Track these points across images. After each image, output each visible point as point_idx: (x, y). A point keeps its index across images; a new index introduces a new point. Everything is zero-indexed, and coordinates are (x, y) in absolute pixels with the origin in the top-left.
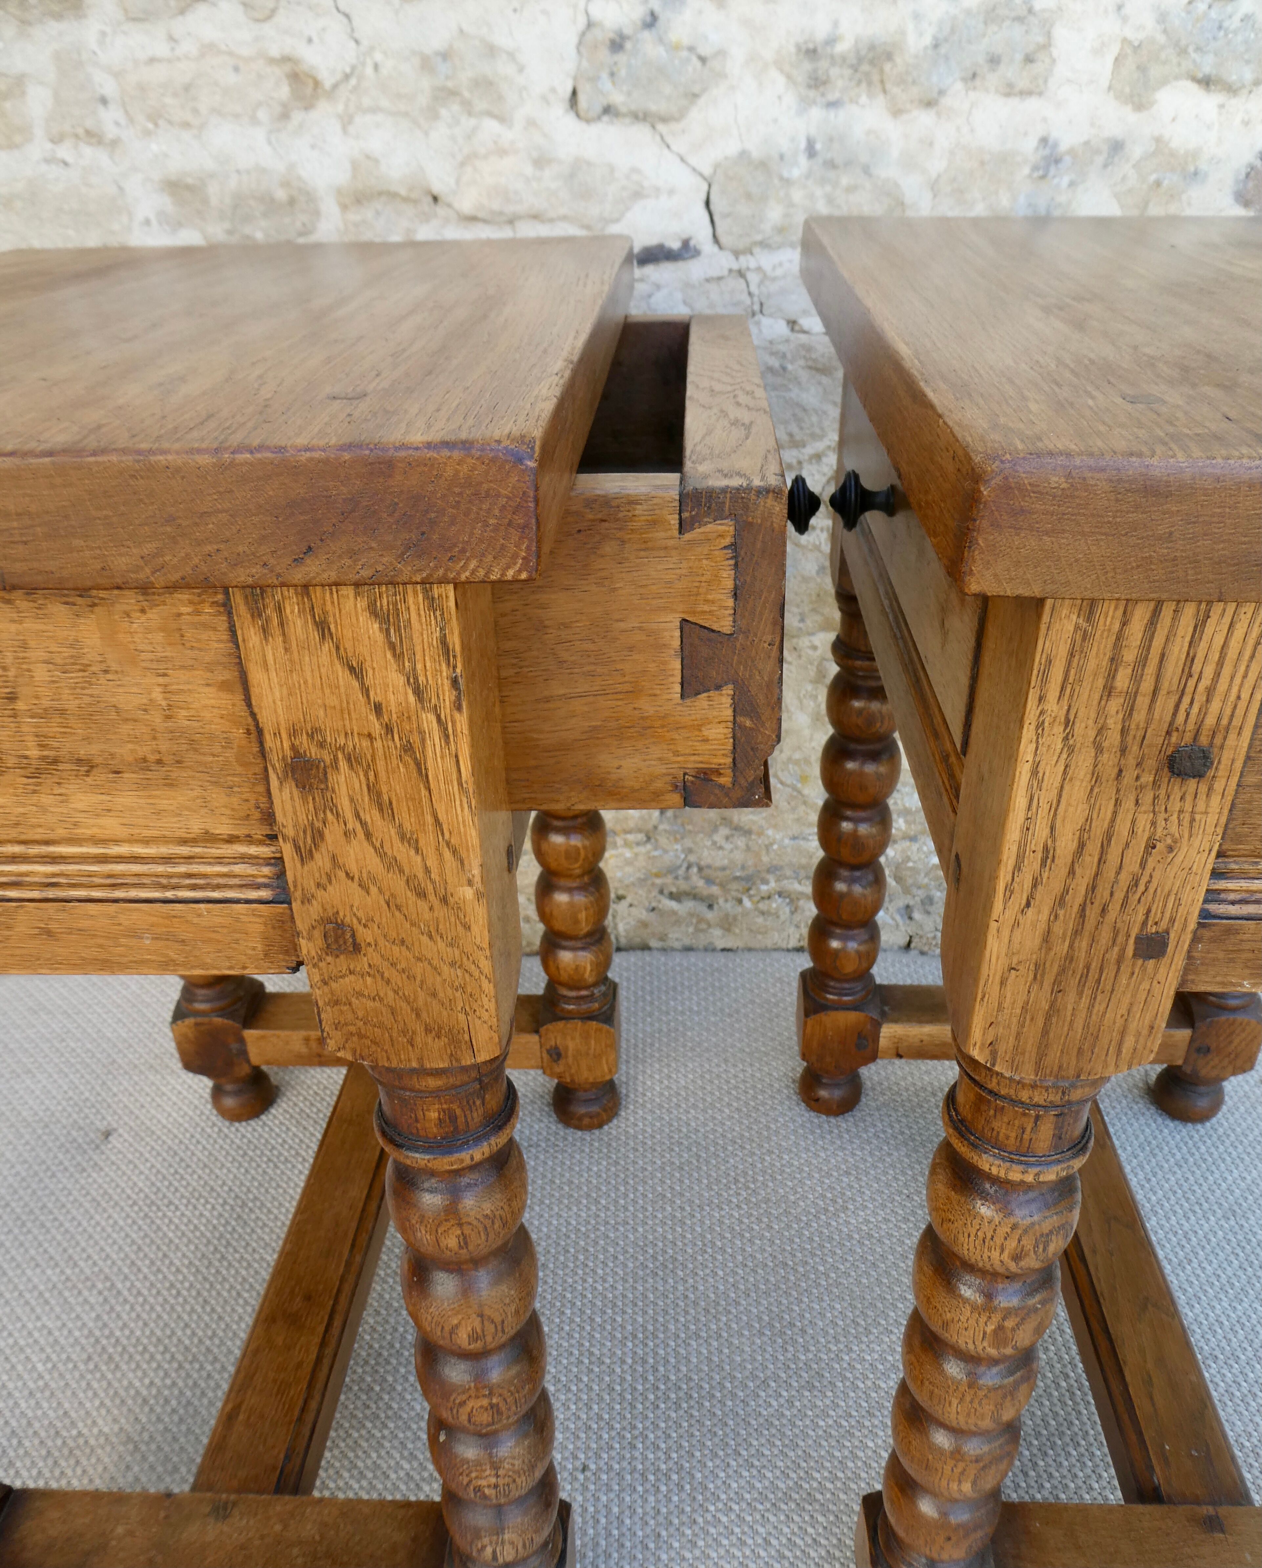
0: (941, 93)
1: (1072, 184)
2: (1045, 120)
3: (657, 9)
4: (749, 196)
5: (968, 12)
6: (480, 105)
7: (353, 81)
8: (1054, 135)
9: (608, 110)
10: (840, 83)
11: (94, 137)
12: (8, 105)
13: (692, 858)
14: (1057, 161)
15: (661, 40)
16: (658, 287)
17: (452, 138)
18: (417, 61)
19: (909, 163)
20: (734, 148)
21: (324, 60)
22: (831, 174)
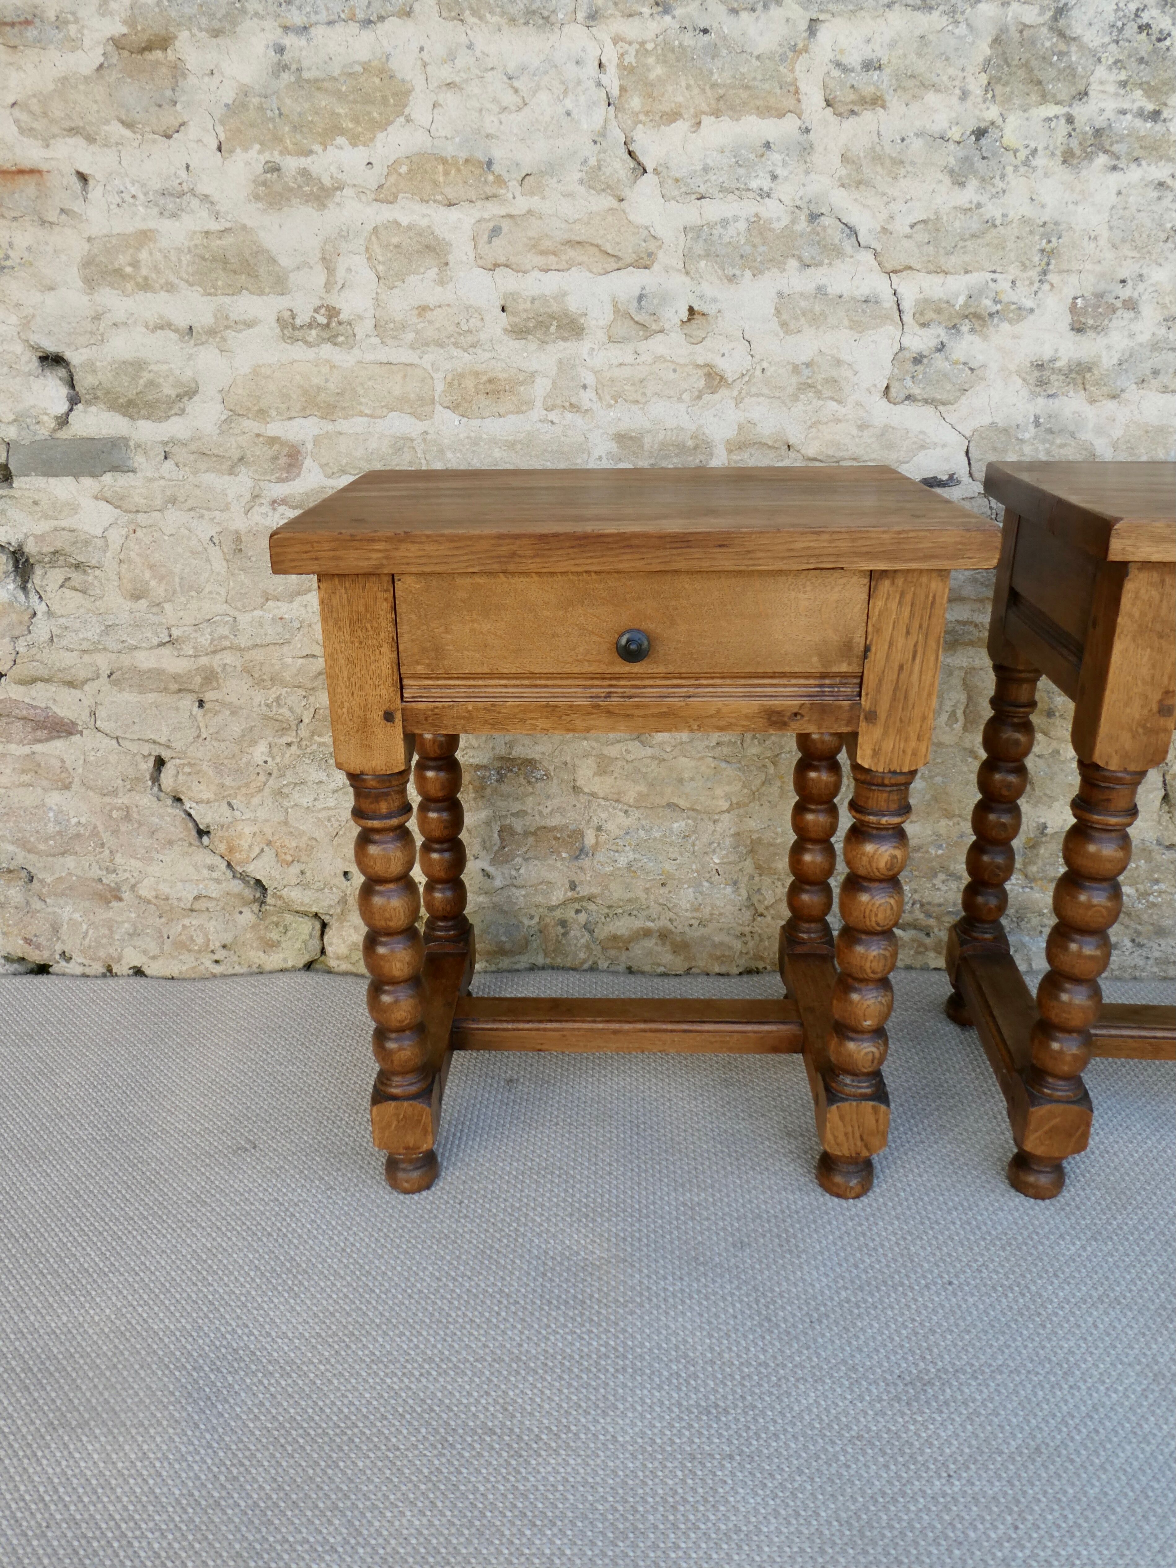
0: (1122, 391)
3: (945, 341)
4: (995, 449)
5: (1141, 345)
6: (827, 393)
7: (746, 378)
9: (908, 397)
10: (1056, 384)
11: (574, 407)
12: (522, 388)
15: (946, 359)
17: (806, 412)
18: (790, 367)
19: (1099, 431)
20: (986, 420)
21: (729, 367)
22: (1049, 437)
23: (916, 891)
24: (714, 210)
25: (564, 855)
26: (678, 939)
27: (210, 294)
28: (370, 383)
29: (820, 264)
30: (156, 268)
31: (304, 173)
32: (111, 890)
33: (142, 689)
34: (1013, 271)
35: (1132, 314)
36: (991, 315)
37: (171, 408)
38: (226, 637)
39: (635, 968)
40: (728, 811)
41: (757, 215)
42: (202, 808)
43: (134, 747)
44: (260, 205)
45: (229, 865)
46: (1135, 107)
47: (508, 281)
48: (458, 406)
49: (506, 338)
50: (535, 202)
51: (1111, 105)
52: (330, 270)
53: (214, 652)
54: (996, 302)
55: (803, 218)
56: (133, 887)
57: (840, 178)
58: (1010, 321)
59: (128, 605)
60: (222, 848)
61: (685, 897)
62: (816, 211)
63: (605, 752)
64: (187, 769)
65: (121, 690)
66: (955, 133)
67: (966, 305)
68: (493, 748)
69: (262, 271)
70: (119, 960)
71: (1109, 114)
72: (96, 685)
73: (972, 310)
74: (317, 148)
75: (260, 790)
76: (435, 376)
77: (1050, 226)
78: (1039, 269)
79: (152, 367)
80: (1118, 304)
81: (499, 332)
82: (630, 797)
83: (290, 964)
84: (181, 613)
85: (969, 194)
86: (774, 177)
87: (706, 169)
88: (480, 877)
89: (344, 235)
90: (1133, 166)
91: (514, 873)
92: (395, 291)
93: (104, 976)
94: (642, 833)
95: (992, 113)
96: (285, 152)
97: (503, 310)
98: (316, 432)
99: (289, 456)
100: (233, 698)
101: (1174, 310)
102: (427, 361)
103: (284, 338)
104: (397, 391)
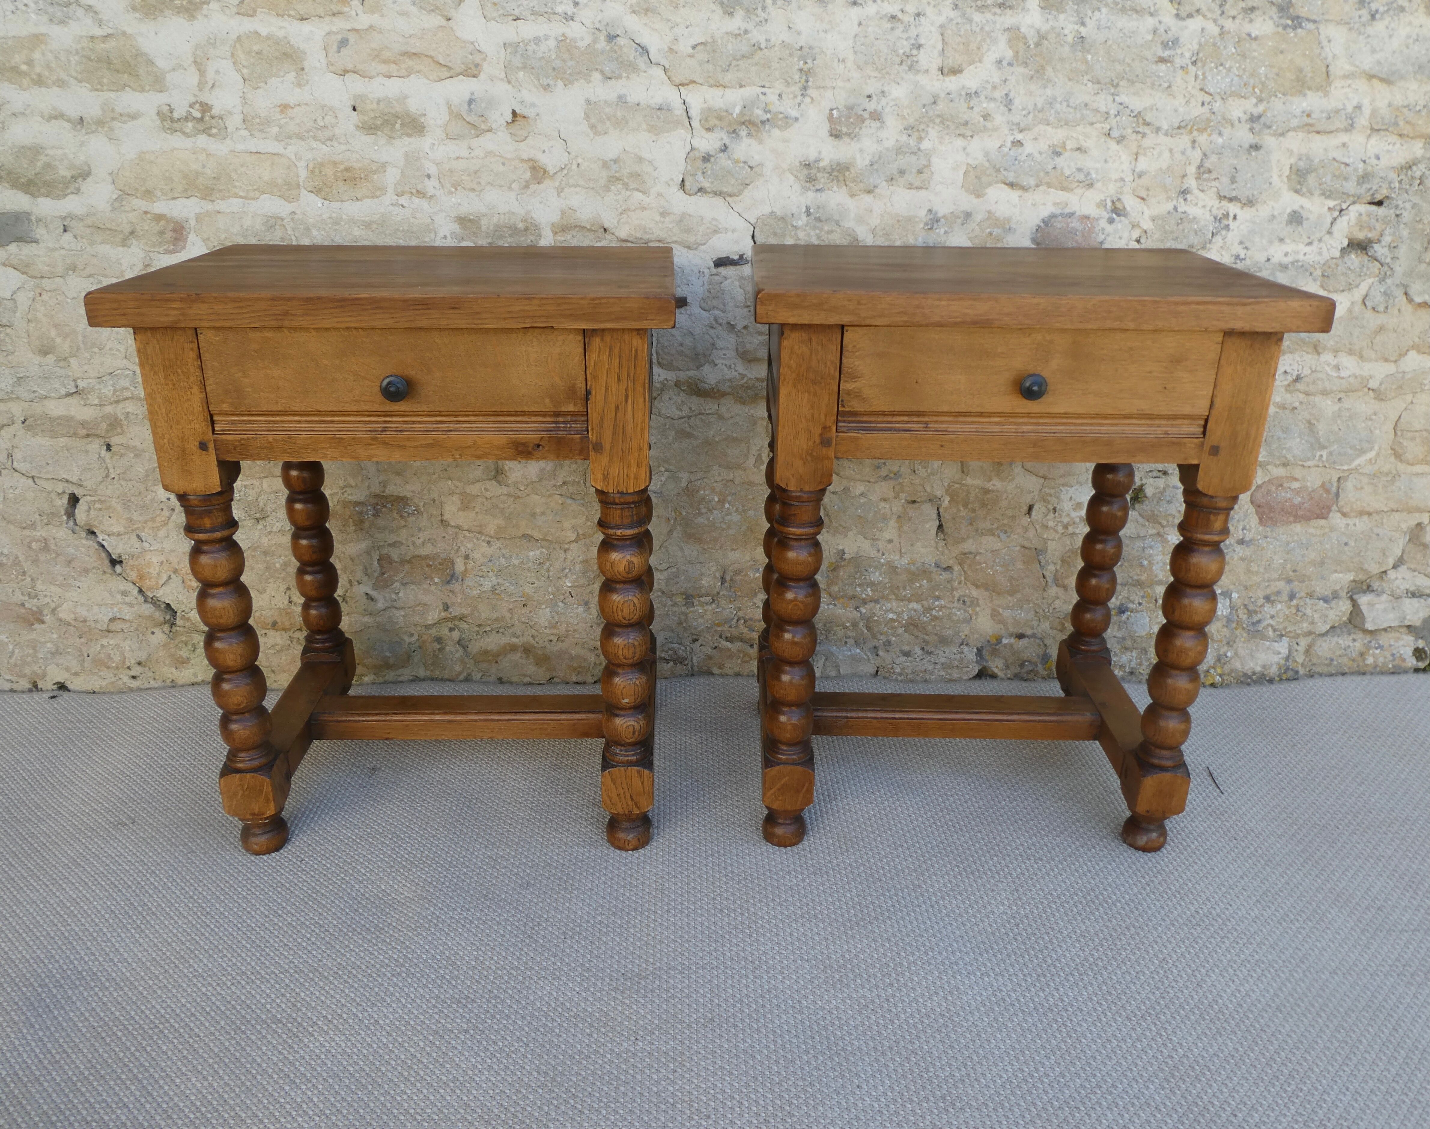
0: (875, 187)
1: (946, 233)
2: (930, 201)
3: (727, 143)
4: (775, 234)
5: (887, 149)
6: (633, 186)
7: (565, 172)
8: (935, 209)
9: (700, 190)
10: (822, 180)
11: (421, 194)
12: (375, 177)
13: (740, 614)
14: (938, 221)
15: (729, 158)
16: (726, 278)
17: (617, 201)
18: (600, 163)
19: (860, 220)
20: (767, 210)
21: (551, 161)
22: (819, 224)
23: (739, 609)
24: (528, 29)
25: (436, 580)
26: (540, 653)
27: (97, 90)
28: (242, 170)
29: (619, 77)
30: (48, 67)
32: (33, 613)
33: (54, 435)
34: (779, 86)
35: (878, 124)
36: (763, 122)
37: (67, 188)
38: (127, 389)
39: (505, 679)
40: (576, 541)
41: (563, 35)
42: (113, 540)
43: (49, 486)
44: (137, 15)
45: (141, 591)
47: (357, 85)
48: (320, 190)
49: (358, 133)
50: (374, 19)
52: (202, 72)
53: (117, 402)
54: (766, 112)
55: (602, 38)
56: (54, 611)
57: (631, 6)
58: (780, 128)
59: (37, 359)
60: (133, 575)
61: (543, 616)
62: (612, 33)
63: (468, 491)
64: (98, 506)
65: (35, 435)
67: (742, 114)
68: (369, 487)
69: (142, 71)
70: (44, 676)
72: (12, 429)
73: (747, 118)
75: (165, 524)
76: (298, 164)
77: (806, 50)
78: (800, 85)
79: (50, 152)
80: (866, 115)
81: (352, 128)
82: (491, 529)
83: (200, 679)
84: (86, 368)
85: (737, 22)
86: (576, 4)
88: (364, 600)
89: (212, 42)
91: (394, 596)
92: (258, 91)
93: (30, 691)
94: (503, 561)
97: (354, 109)
98: (198, 210)
99: (175, 231)
100: (136, 443)
101: (911, 121)
102: (290, 151)
103: (164, 129)
104: (266, 177)
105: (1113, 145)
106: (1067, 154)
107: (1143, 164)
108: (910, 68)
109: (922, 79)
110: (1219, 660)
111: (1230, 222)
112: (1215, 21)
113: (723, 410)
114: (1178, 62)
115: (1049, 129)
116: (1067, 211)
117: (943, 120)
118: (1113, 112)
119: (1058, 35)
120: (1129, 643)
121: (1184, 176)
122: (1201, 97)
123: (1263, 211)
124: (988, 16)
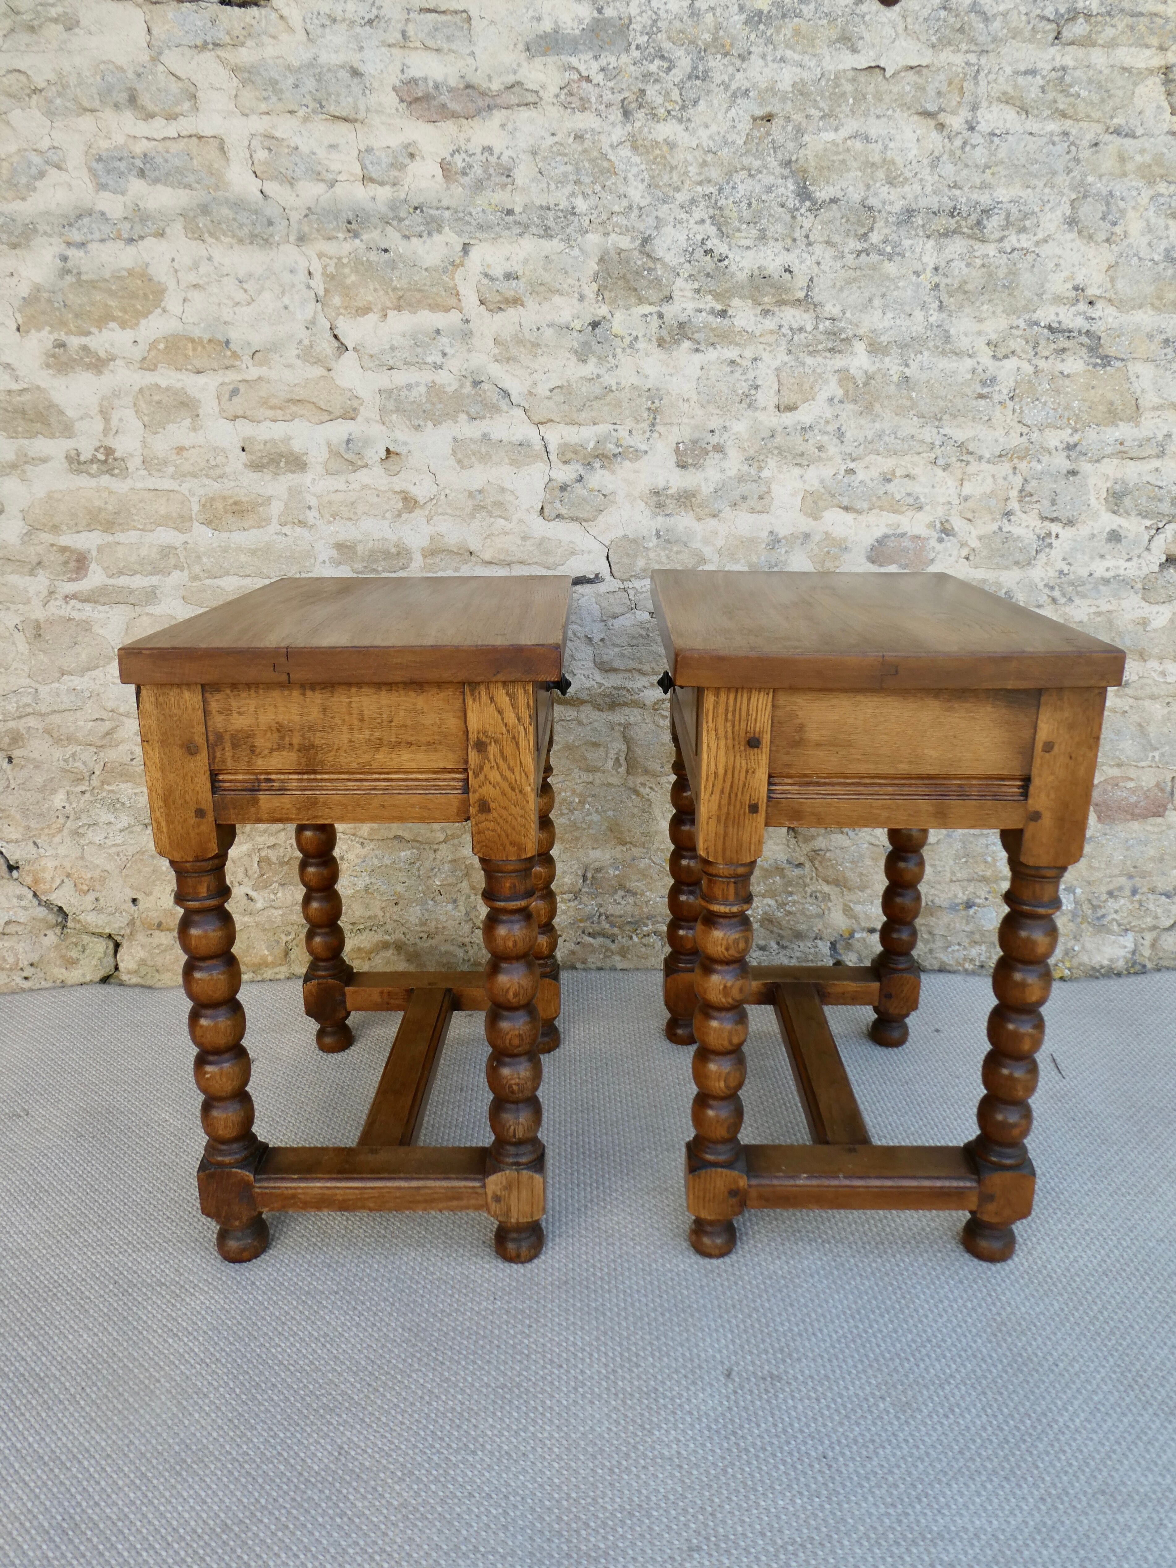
0: (720, 511)
1: (787, 554)
2: (770, 524)
3: (583, 475)
4: (628, 555)
5: (730, 478)
6: (496, 513)
7: (434, 502)
8: (776, 530)
9: (558, 516)
10: (671, 506)
11: (302, 523)
12: (261, 509)
13: (602, 910)
14: (778, 542)
15: (584, 487)
16: (583, 596)
17: (481, 527)
18: (466, 493)
19: (706, 541)
20: (620, 533)
21: (421, 492)
22: (668, 546)
23: (601, 906)
24: (401, 378)
26: (411, 950)
27: (12, 438)
28: (141, 505)
29: (484, 417)
31: (85, 348)
34: (629, 423)
35: (721, 456)
36: (615, 455)
38: (30, 705)
40: (445, 842)
41: (433, 382)
42: (12, 843)
44: (51, 372)
45: (36, 895)
46: (708, 307)
47: (245, 429)
48: (211, 522)
49: (246, 471)
50: (263, 371)
51: (690, 306)
52: (107, 420)
53: (20, 717)
54: (618, 446)
55: (468, 384)
57: (494, 356)
58: (630, 460)
60: (29, 880)
61: (414, 914)
62: (477, 379)
66: (577, 325)
67: (595, 448)
69: (53, 420)
71: (690, 312)
73: (601, 452)
74: (93, 330)
75: (60, 831)
76: (191, 499)
77: (653, 392)
78: (648, 422)
80: (710, 448)
81: (241, 467)
82: (365, 830)
83: (88, 978)
85: (590, 368)
86: (444, 355)
87: (393, 348)
88: (245, 898)
89: (116, 394)
90: (711, 349)
91: (273, 895)
92: (157, 435)
94: (375, 861)
95: (603, 310)
96: (69, 333)
97: (243, 450)
98: (99, 542)
99: (78, 561)
100: (35, 755)
101: (751, 452)
102: (185, 488)
103: (71, 471)
104: (163, 511)
105: (939, 472)
106: (896, 481)
107: (967, 489)
108: (749, 406)
109: (761, 416)
110: (1067, 954)
111: (1053, 540)
112: (1029, 361)
113: (582, 716)
114: (996, 397)
115: (879, 458)
116: (899, 531)
117: (780, 451)
118: (937, 443)
119: (884, 375)
120: (977, 937)
121: (1007, 499)
122: (1020, 428)
123: (1083, 530)
124: (820, 359)
